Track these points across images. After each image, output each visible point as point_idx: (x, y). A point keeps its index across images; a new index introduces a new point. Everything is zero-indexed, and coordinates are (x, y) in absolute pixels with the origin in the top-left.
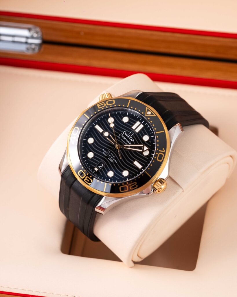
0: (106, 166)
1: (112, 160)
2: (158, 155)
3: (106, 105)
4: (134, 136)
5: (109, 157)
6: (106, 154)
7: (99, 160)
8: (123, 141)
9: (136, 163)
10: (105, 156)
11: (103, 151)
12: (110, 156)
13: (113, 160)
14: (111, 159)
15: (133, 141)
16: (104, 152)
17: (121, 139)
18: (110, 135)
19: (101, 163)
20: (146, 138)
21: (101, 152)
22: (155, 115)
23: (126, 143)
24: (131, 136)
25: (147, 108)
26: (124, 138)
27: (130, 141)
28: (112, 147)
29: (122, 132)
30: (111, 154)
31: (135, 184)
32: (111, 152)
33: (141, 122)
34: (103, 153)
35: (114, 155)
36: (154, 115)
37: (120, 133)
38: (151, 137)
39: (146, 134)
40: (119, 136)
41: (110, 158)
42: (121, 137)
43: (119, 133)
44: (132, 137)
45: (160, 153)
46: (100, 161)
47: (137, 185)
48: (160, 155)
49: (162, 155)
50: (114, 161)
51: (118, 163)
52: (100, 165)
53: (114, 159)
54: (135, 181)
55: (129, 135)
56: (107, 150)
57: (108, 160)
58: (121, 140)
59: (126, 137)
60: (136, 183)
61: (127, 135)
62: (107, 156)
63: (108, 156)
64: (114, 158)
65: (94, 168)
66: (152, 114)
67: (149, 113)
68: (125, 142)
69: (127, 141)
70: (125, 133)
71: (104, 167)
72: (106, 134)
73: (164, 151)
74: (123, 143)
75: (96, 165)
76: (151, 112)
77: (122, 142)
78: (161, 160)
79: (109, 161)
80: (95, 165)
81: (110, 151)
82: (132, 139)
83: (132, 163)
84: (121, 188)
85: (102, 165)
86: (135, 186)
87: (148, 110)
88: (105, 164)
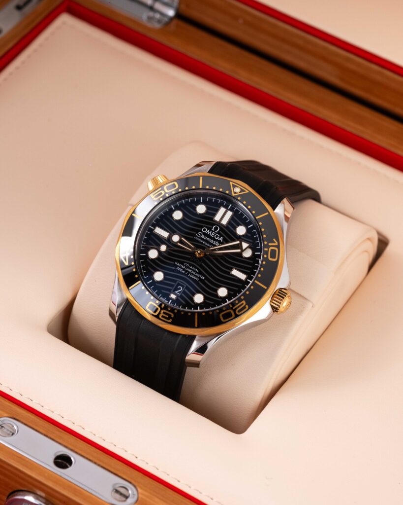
0: (187, 288)
1: (195, 276)
2: (268, 251)
3: (166, 193)
4: (220, 232)
5: (189, 272)
6: (184, 270)
7: (175, 281)
8: (206, 244)
9: (235, 272)
10: (182, 273)
11: (177, 266)
12: (190, 270)
13: (197, 277)
14: (193, 275)
15: (222, 240)
16: (180, 267)
17: (202, 241)
18: (183, 239)
19: (179, 285)
20: (241, 230)
21: (174, 268)
22: (247, 192)
23: (210, 246)
24: (216, 233)
25: (231, 183)
26: (206, 238)
27: (217, 240)
28: (190, 257)
29: (200, 229)
30: (191, 267)
31: (243, 304)
32: (191, 265)
33: (226, 207)
34: (178, 268)
35: (196, 268)
36: (245, 191)
37: (197, 231)
38: (249, 227)
39: (239, 225)
40: (197, 237)
41: (191, 274)
42: (200, 238)
43: (195, 233)
44: (218, 233)
45: (271, 248)
46: (177, 283)
47: (246, 305)
48: (272, 250)
49: (275, 251)
50: (199, 278)
51: (206, 278)
52: (176, 289)
53: (197, 275)
54: (242, 300)
55: (213, 231)
56: (182, 263)
57: (189, 277)
58: (202, 243)
59: (208, 236)
60: (244, 302)
61: (208, 232)
62: (185, 273)
63: (186, 271)
64: (197, 273)
65: (169, 295)
66: (242, 191)
67: (237, 190)
68: (208, 245)
69: (212, 242)
70: (204, 230)
71: (186, 290)
72: (176, 238)
73: (276, 244)
74: (206, 245)
75: (171, 289)
76: (241, 189)
77: (204, 244)
78: (275, 258)
79: (191, 278)
80: (169, 290)
81: (188, 263)
82: (220, 237)
83: (229, 273)
84: (223, 315)
85: (180, 289)
86: (244, 307)
87: (234, 187)
88: (185, 286)
